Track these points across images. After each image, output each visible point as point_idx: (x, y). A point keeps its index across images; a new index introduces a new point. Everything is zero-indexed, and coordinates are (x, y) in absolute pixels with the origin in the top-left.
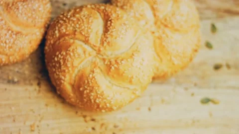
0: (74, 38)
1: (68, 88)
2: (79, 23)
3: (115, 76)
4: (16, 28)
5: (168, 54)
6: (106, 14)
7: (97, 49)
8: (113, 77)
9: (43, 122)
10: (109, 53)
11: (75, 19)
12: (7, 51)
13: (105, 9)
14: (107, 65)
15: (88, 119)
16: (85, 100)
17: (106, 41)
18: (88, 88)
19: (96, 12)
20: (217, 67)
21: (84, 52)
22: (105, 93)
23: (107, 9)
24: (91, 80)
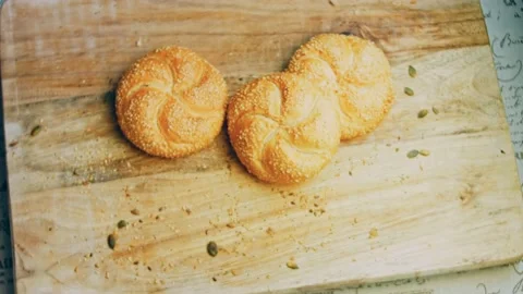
0: (254, 114)
1: (258, 165)
2: (256, 97)
3: (300, 143)
4: (195, 115)
5: (356, 110)
6: (282, 83)
7: (278, 120)
9: (240, 204)
10: (290, 122)
11: (252, 95)
12: (191, 139)
13: (280, 78)
14: (290, 134)
15: (285, 193)
16: (276, 173)
17: (285, 110)
18: (277, 160)
19: (272, 82)
20: (421, 115)
21: (267, 125)
22: (293, 162)
23: (282, 78)
24: (278, 152)
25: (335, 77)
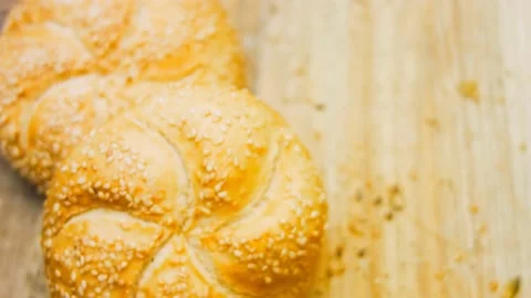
2: (94, 272)
3: (242, 191)
5: (188, 47)
6: (75, 199)
7: (167, 232)
8: (244, 196)
10: (180, 202)
11: (84, 283)
13: (62, 202)
14: (212, 209)
15: (335, 265)
16: (296, 271)
17: (149, 208)
18: (269, 261)
19: (66, 226)
21: (173, 265)
22: (283, 221)
23: (62, 197)
24: (249, 253)
25: (92, 78)
